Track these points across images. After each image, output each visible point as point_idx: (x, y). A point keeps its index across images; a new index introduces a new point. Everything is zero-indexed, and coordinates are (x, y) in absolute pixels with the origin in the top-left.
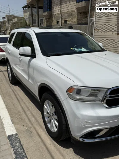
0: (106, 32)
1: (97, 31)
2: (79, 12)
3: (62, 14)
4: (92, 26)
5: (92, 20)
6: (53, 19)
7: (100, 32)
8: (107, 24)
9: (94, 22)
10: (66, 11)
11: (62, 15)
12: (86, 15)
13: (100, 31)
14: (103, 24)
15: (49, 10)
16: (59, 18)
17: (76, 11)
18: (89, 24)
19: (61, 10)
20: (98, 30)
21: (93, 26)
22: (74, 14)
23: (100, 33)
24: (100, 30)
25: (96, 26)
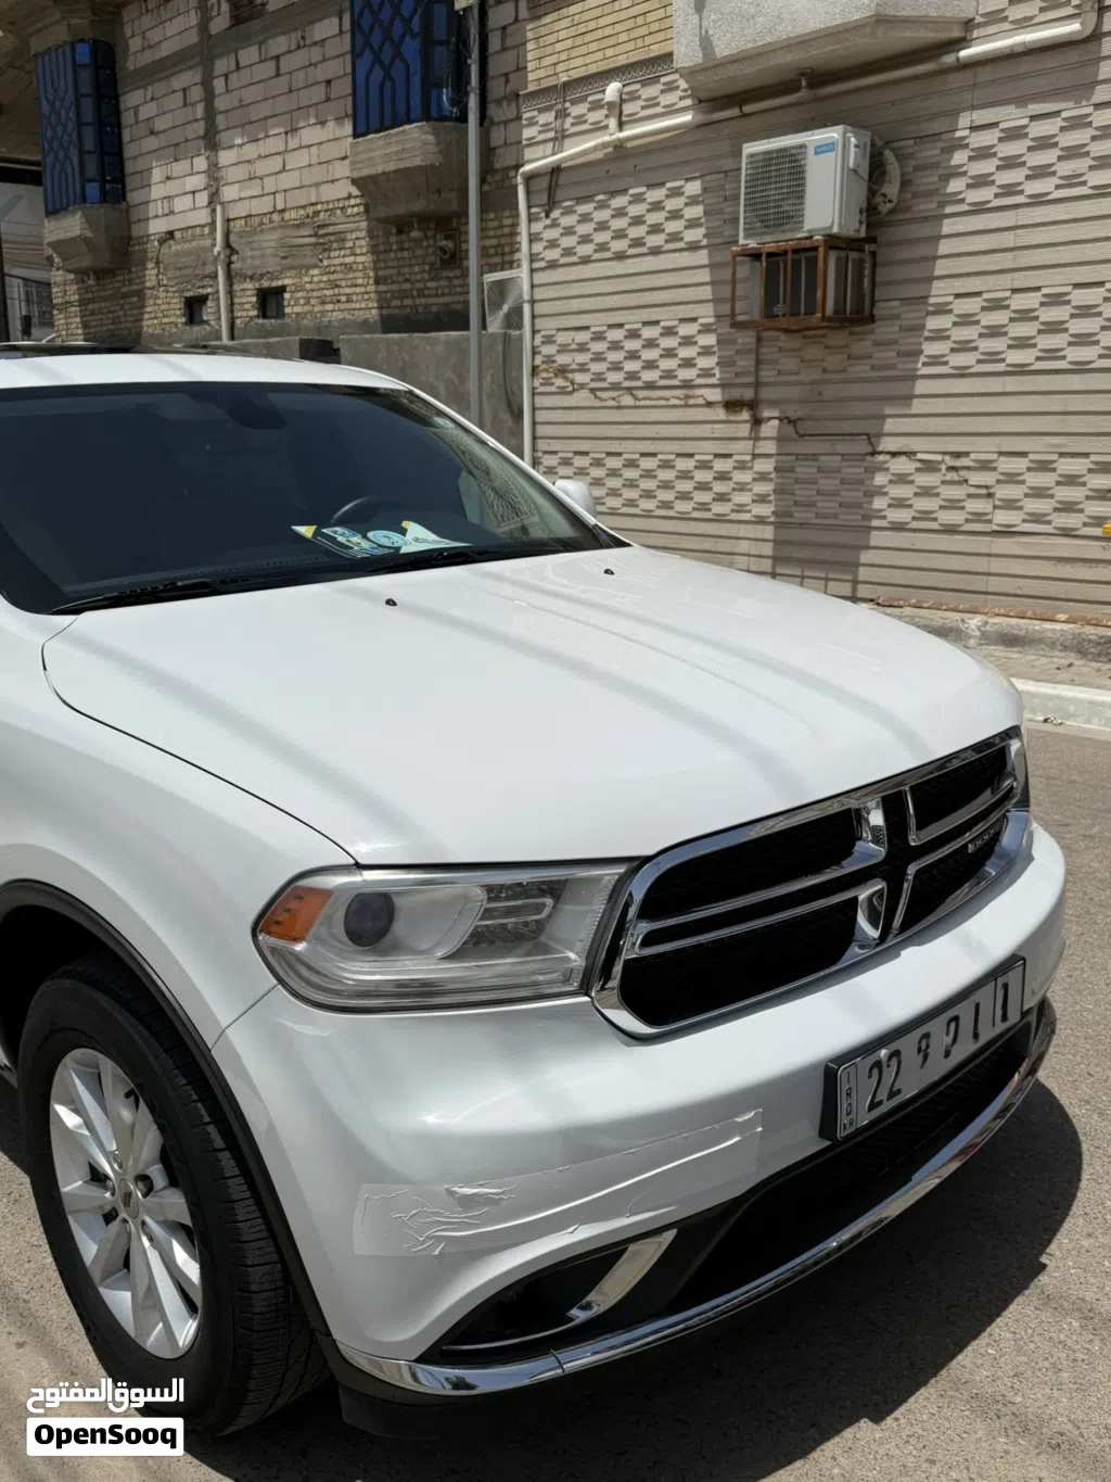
0: (629, 389)
1: (559, 382)
2: (383, 212)
3: (227, 235)
4: (506, 339)
5: (501, 288)
6: (151, 276)
7: (585, 394)
8: (632, 319)
9: (527, 308)
10: (264, 205)
11: (228, 245)
12: (449, 244)
13: (582, 386)
14: (598, 322)
15: (104, 198)
16: (209, 269)
17: (356, 207)
18: (484, 327)
19: (214, 198)
20: (563, 371)
21: (521, 338)
22: (341, 238)
23: (582, 398)
24: (580, 378)
25: (538, 339)
